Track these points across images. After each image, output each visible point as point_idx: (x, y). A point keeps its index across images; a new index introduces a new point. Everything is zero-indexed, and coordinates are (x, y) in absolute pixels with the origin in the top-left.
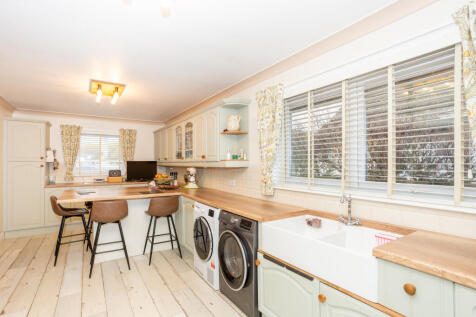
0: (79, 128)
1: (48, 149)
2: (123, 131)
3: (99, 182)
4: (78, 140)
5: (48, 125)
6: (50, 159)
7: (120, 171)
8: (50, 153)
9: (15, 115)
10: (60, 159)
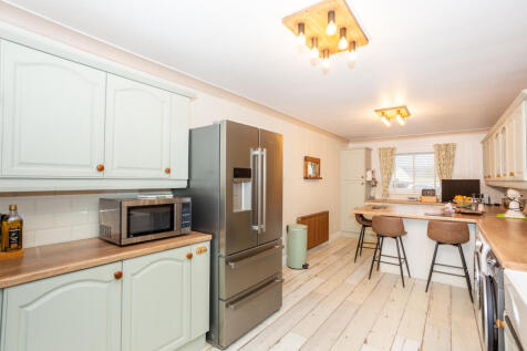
0: (393, 149)
1: (367, 170)
2: (438, 147)
3: (412, 201)
4: (392, 160)
5: (368, 150)
6: (369, 178)
7: (434, 191)
8: (369, 173)
9: (351, 145)
10: (378, 178)
